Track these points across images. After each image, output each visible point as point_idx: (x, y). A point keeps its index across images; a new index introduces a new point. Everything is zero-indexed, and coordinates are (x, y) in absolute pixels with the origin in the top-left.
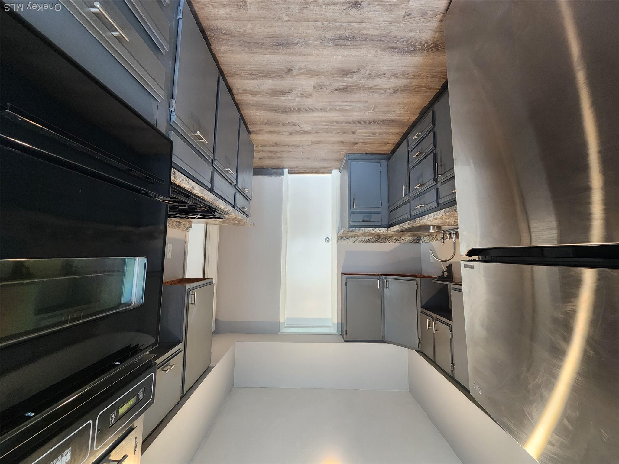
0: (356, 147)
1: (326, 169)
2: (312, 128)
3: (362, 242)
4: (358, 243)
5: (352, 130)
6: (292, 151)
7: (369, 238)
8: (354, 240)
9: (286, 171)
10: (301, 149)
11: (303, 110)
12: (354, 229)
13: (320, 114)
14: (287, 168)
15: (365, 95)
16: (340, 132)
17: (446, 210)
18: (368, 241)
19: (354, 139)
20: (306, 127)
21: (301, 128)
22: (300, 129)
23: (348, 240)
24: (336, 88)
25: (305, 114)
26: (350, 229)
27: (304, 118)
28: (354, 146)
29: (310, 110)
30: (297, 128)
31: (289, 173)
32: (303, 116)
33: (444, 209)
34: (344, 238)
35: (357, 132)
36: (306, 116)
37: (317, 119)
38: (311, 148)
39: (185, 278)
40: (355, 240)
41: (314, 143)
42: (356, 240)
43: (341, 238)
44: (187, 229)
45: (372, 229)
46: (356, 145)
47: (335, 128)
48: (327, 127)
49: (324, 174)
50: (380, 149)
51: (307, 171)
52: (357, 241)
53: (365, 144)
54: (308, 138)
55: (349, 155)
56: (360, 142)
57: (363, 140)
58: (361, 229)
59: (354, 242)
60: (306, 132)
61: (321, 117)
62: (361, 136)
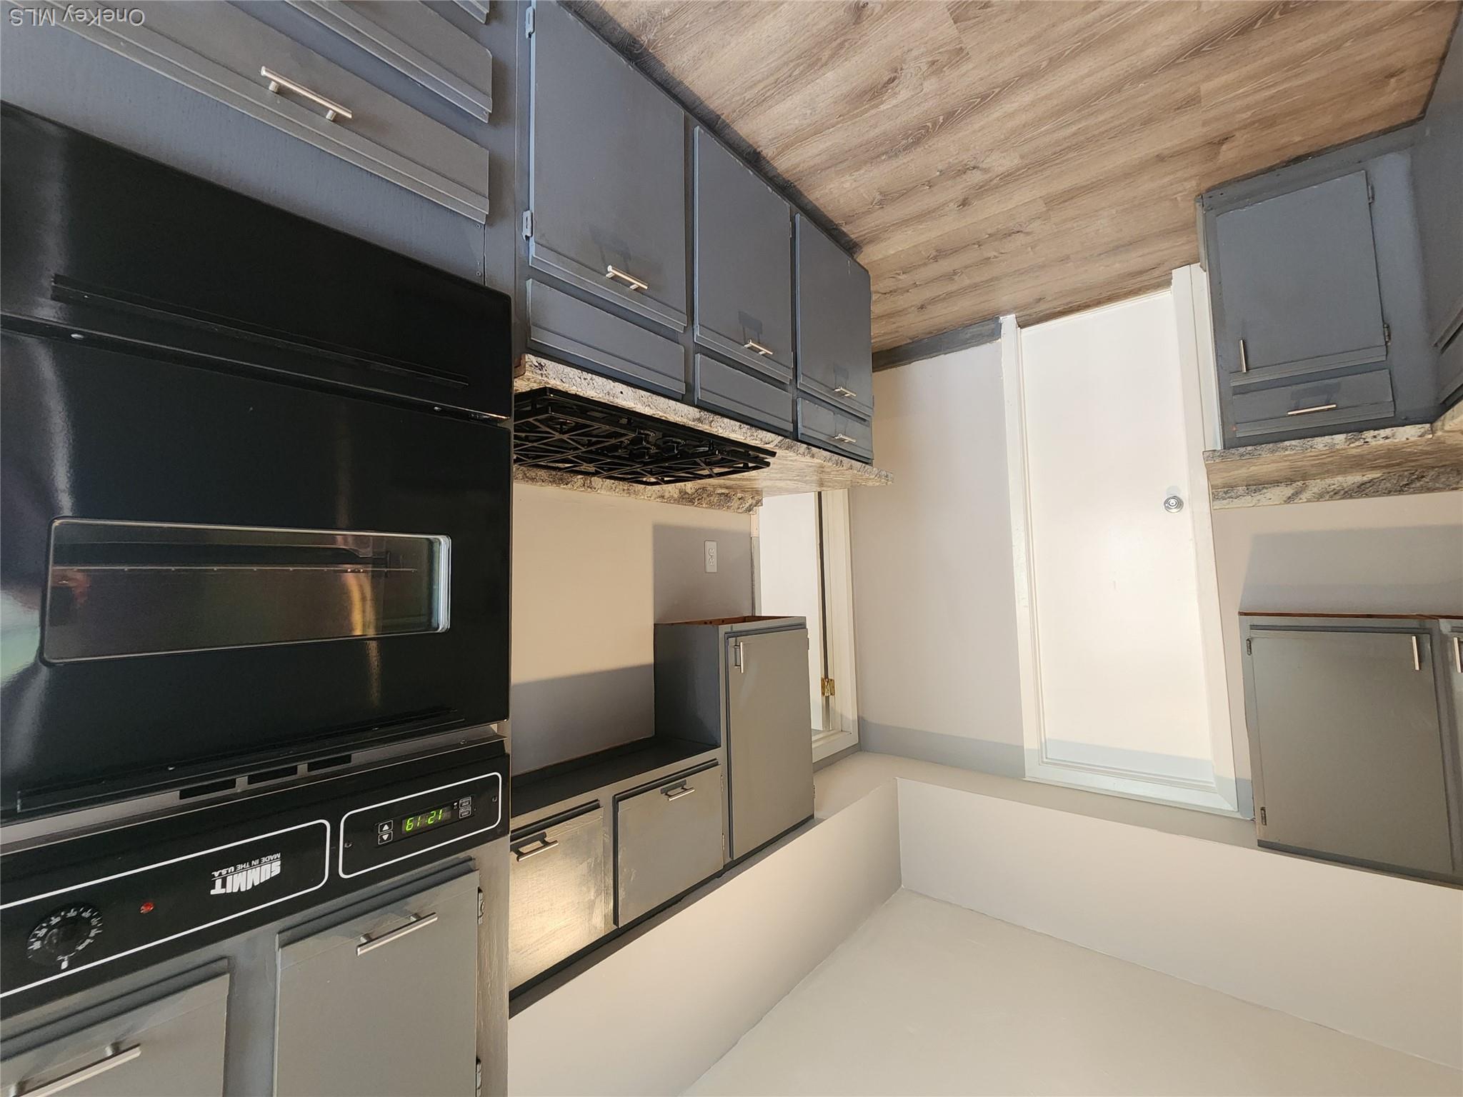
0: (1228, 153)
1: (1145, 277)
2: (1022, 157)
3: (1327, 498)
4: (1309, 501)
5: (1180, 95)
6: (996, 254)
7: (1365, 479)
8: (1289, 491)
9: (1008, 321)
10: (1020, 240)
11: (962, 111)
12: (1249, 448)
13: (1025, 97)
14: (1007, 312)
16: (1133, 126)
18: (1361, 490)
19: (1205, 124)
20: (1002, 162)
21: (986, 171)
22: (987, 176)
23: (1258, 496)
25: (978, 122)
26: (1233, 451)
27: (980, 134)
28: (1217, 154)
29: (985, 100)
30: (976, 177)
31: (1022, 325)
32: (974, 132)
34: (1241, 489)
35: (1202, 93)
36: (982, 128)
37: (1023, 118)
38: (1055, 224)
39: (757, 615)
40: (1292, 492)
41: (1055, 202)
42: (1296, 494)
43: (1226, 493)
44: (749, 509)
45: (1344, 435)
46: (1224, 147)
47: (1101, 118)
48: (1074, 128)
49: (1144, 292)
50: (1360, 111)
51: (1079, 299)
52: (1304, 496)
53: (1267, 122)
54: (1025, 196)
55: (1210, 194)
56: (1237, 126)
57: (1249, 113)
58: (1287, 443)
59: (1290, 499)
60: (1009, 178)
61: (1033, 104)
62: (1231, 100)
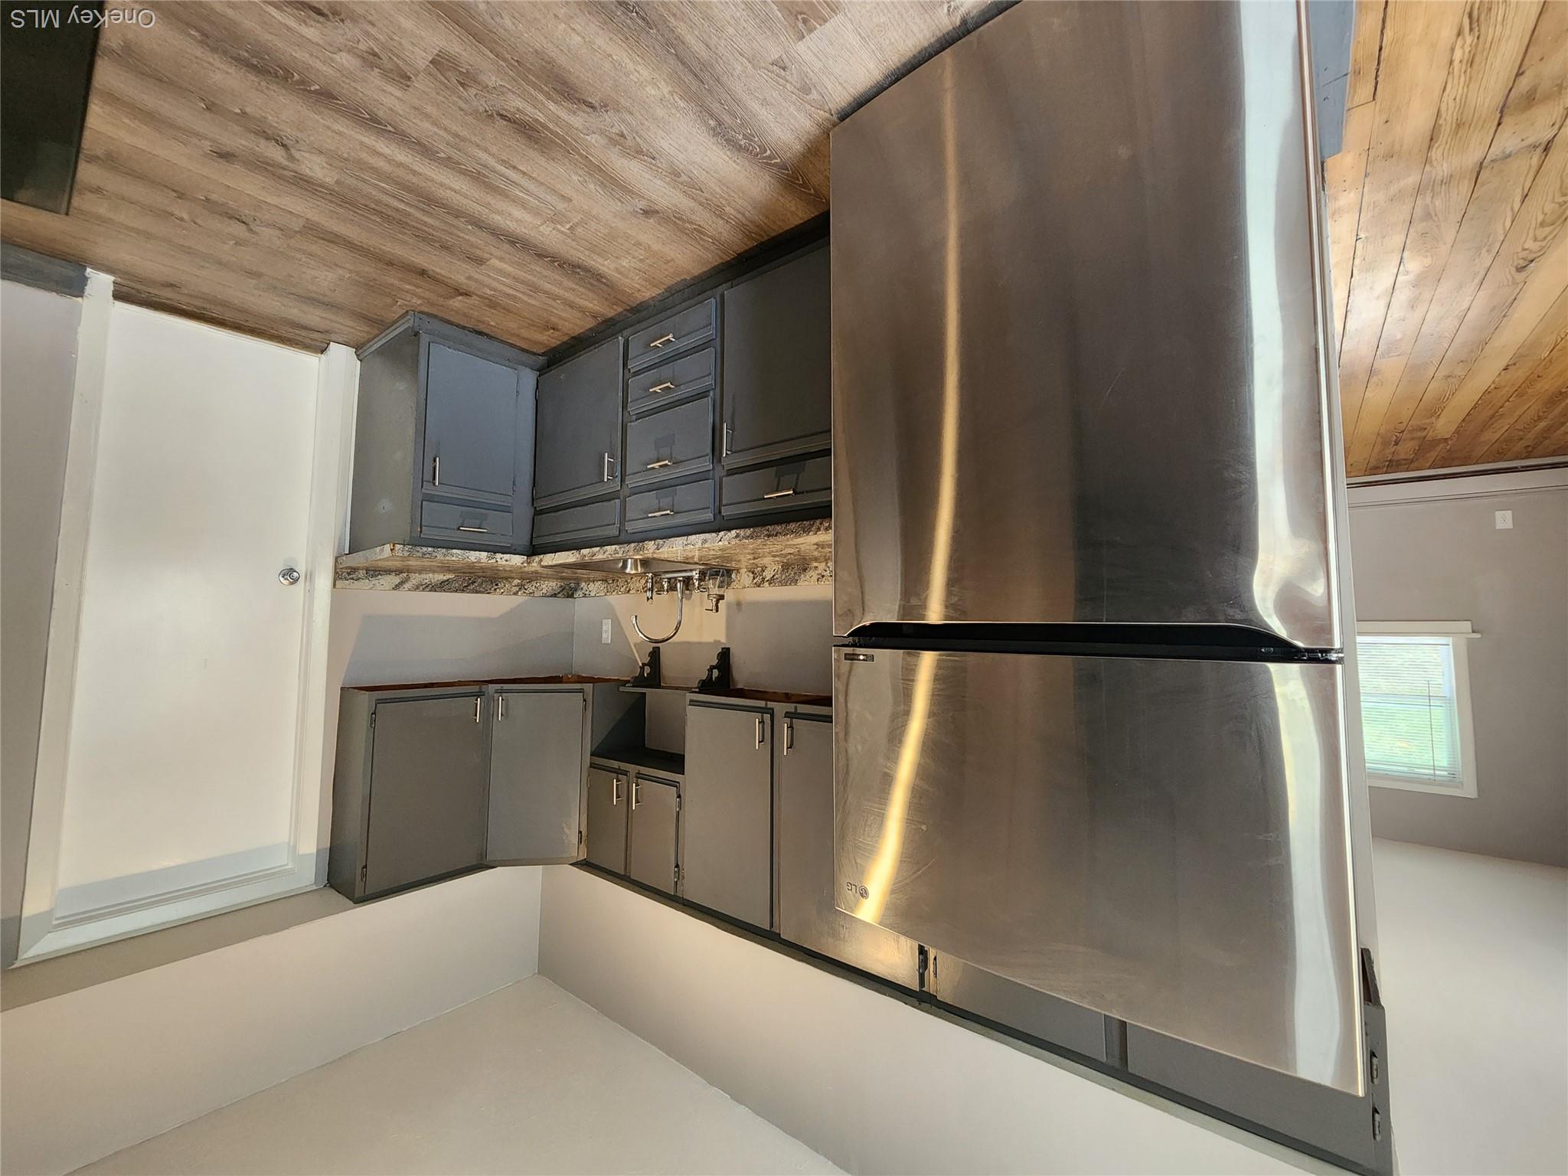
0: (457, 302)
1: (303, 333)
2: (337, 182)
3: (421, 589)
4: (409, 590)
5: (478, 252)
6: (186, 216)
7: (445, 578)
8: (397, 580)
9: (100, 282)
10: (238, 229)
11: (343, 105)
12: (430, 549)
13: (402, 156)
14: (109, 270)
15: (575, 178)
16: (435, 241)
17: (742, 532)
18: (442, 587)
19: (469, 278)
20: (315, 167)
21: (291, 158)
22: (285, 163)
23: (374, 581)
24: (506, 110)
25: (342, 125)
26: (418, 548)
27: (330, 133)
28: (451, 297)
29: (373, 122)
30: (276, 153)
31: (119, 295)
32: (328, 128)
33: (737, 529)
34: (362, 573)
35: (488, 263)
36: (340, 134)
37: (380, 163)
38: (288, 246)
40: (399, 581)
41: (312, 230)
42: (402, 583)
43: (349, 574)
45: (486, 553)
46: (460, 298)
47: (426, 219)
48: (402, 206)
49: (291, 345)
50: (524, 333)
51: (216, 312)
52: (407, 586)
53: (492, 304)
54: (301, 207)
55: (421, 316)
56: (478, 293)
57: (492, 293)
58: (454, 551)
59: (397, 587)
60: (304, 184)
61: (400, 165)
62: (494, 279)
